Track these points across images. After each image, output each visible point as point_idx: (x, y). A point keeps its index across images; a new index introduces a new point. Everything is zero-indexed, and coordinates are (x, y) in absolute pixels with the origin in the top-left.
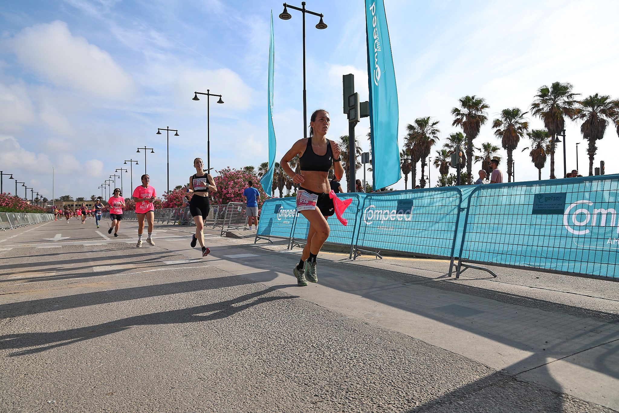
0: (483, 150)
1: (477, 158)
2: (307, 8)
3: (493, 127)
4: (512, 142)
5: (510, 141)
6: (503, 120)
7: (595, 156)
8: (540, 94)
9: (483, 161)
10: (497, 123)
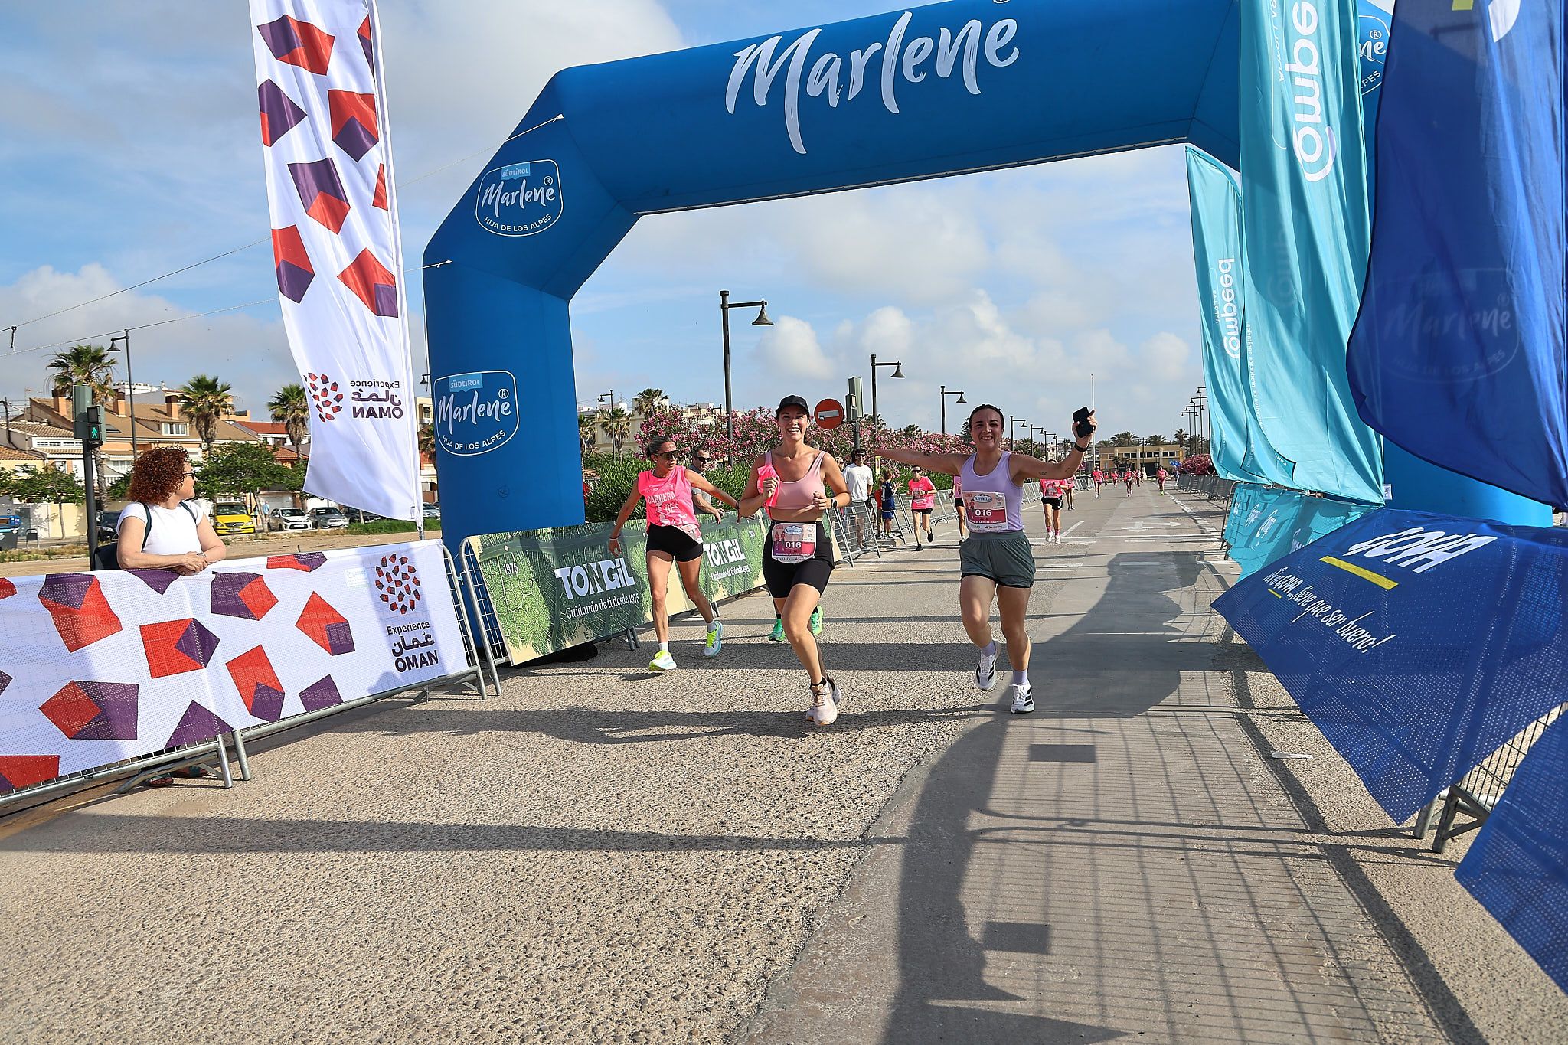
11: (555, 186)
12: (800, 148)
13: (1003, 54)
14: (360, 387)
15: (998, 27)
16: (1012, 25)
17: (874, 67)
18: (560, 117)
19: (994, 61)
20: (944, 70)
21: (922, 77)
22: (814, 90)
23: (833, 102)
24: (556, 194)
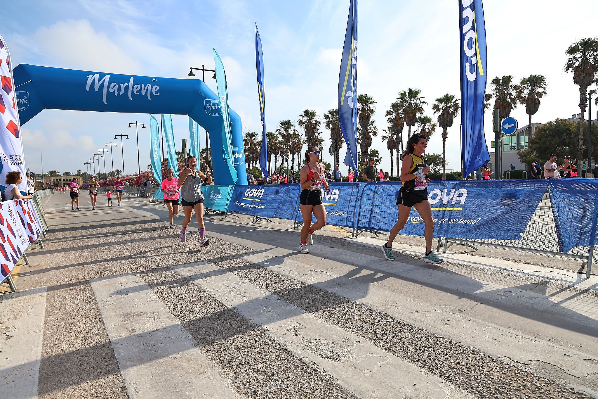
0: (388, 131)
1: (384, 138)
2: (205, 68)
3: (386, 116)
4: (398, 128)
5: (397, 127)
6: (392, 110)
7: (446, 139)
8: (400, 96)
9: (387, 140)
10: (388, 113)
11: (27, 99)
12: (105, 102)
13: (156, 93)
14: (12, 157)
15: (155, 87)
16: (158, 87)
17: (127, 88)
18: (31, 81)
19: (154, 94)
20: (143, 93)
21: (138, 94)
22: (111, 91)
23: (116, 94)
24: (27, 101)
